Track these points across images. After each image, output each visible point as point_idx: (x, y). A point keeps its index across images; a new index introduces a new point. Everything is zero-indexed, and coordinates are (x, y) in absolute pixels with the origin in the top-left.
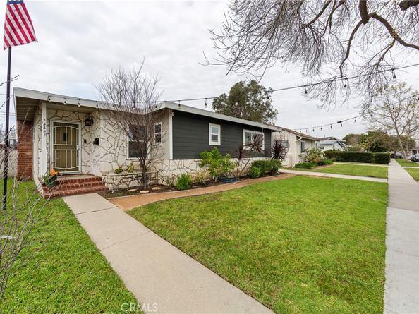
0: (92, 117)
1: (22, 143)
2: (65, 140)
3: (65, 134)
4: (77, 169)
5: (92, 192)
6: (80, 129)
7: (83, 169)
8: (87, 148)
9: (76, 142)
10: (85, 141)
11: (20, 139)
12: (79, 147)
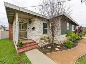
0: (31, 21)
1: (10, 29)
2: (23, 28)
3: (23, 26)
4: (26, 38)
5: (35, 48)
6: (27, 25)
7: (28, 38)
8: (29, 31)
9: (26, 29)
10: (29, 28)
11: (9, 28)
12: (27, 30)
